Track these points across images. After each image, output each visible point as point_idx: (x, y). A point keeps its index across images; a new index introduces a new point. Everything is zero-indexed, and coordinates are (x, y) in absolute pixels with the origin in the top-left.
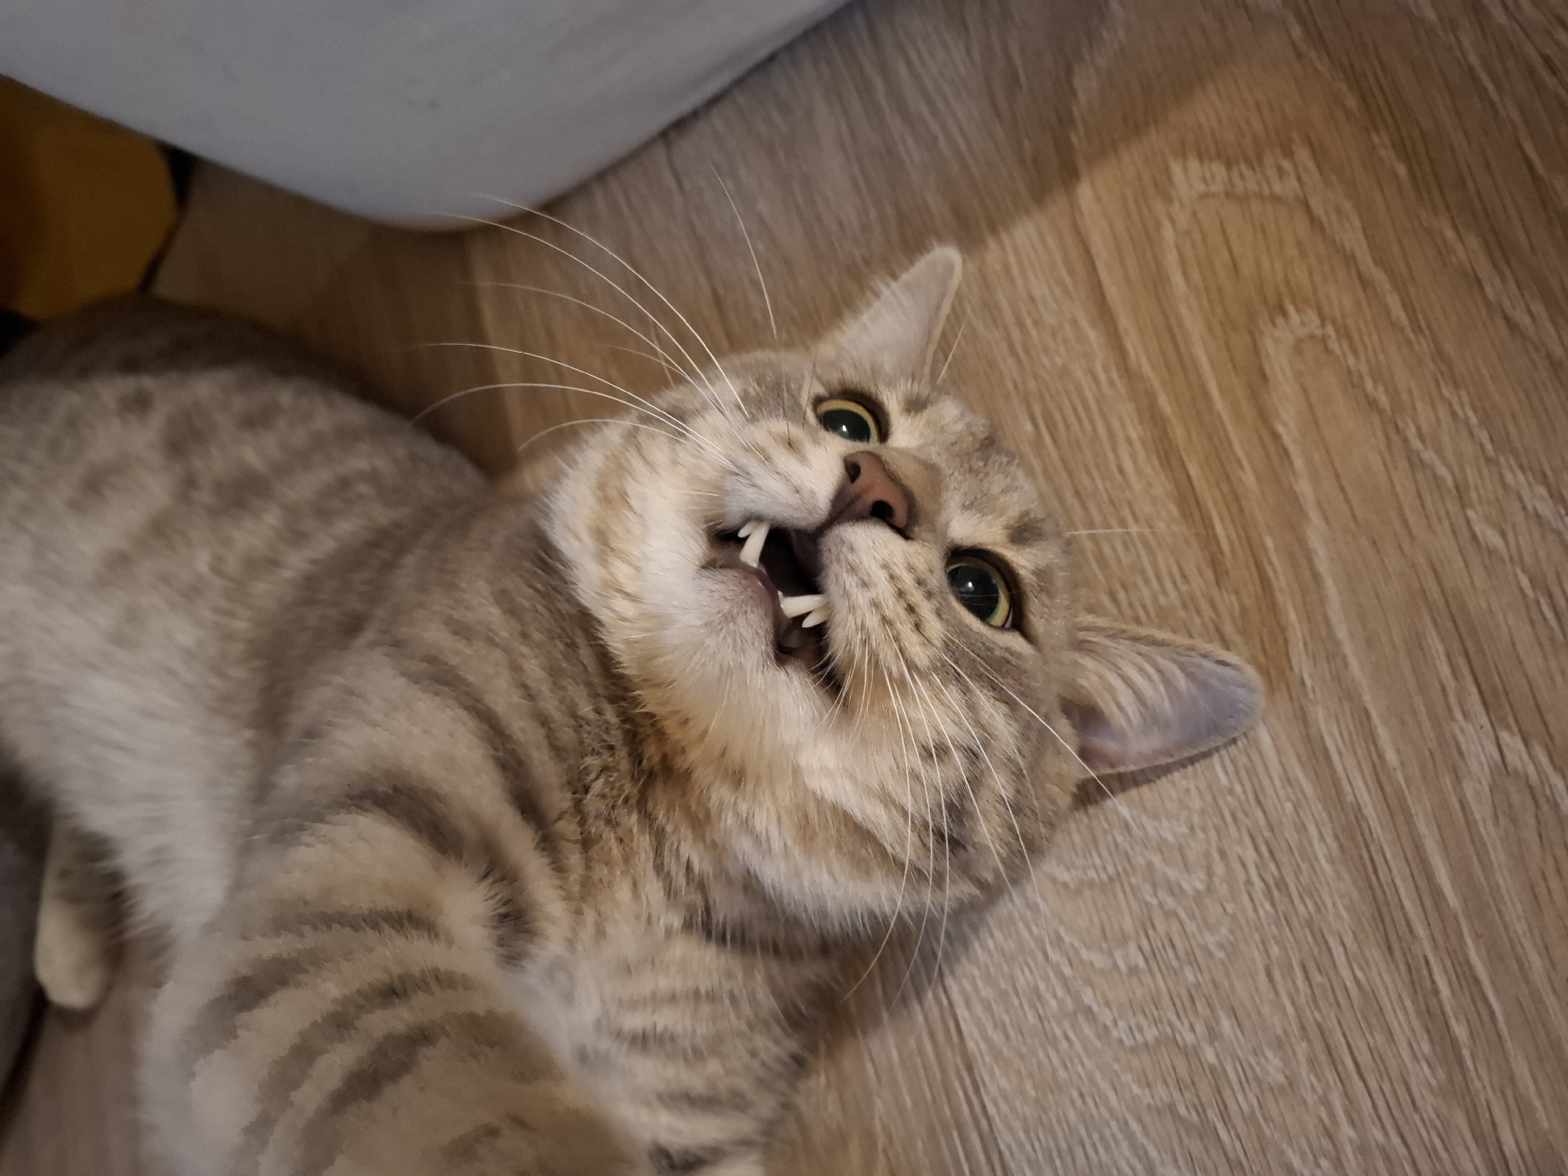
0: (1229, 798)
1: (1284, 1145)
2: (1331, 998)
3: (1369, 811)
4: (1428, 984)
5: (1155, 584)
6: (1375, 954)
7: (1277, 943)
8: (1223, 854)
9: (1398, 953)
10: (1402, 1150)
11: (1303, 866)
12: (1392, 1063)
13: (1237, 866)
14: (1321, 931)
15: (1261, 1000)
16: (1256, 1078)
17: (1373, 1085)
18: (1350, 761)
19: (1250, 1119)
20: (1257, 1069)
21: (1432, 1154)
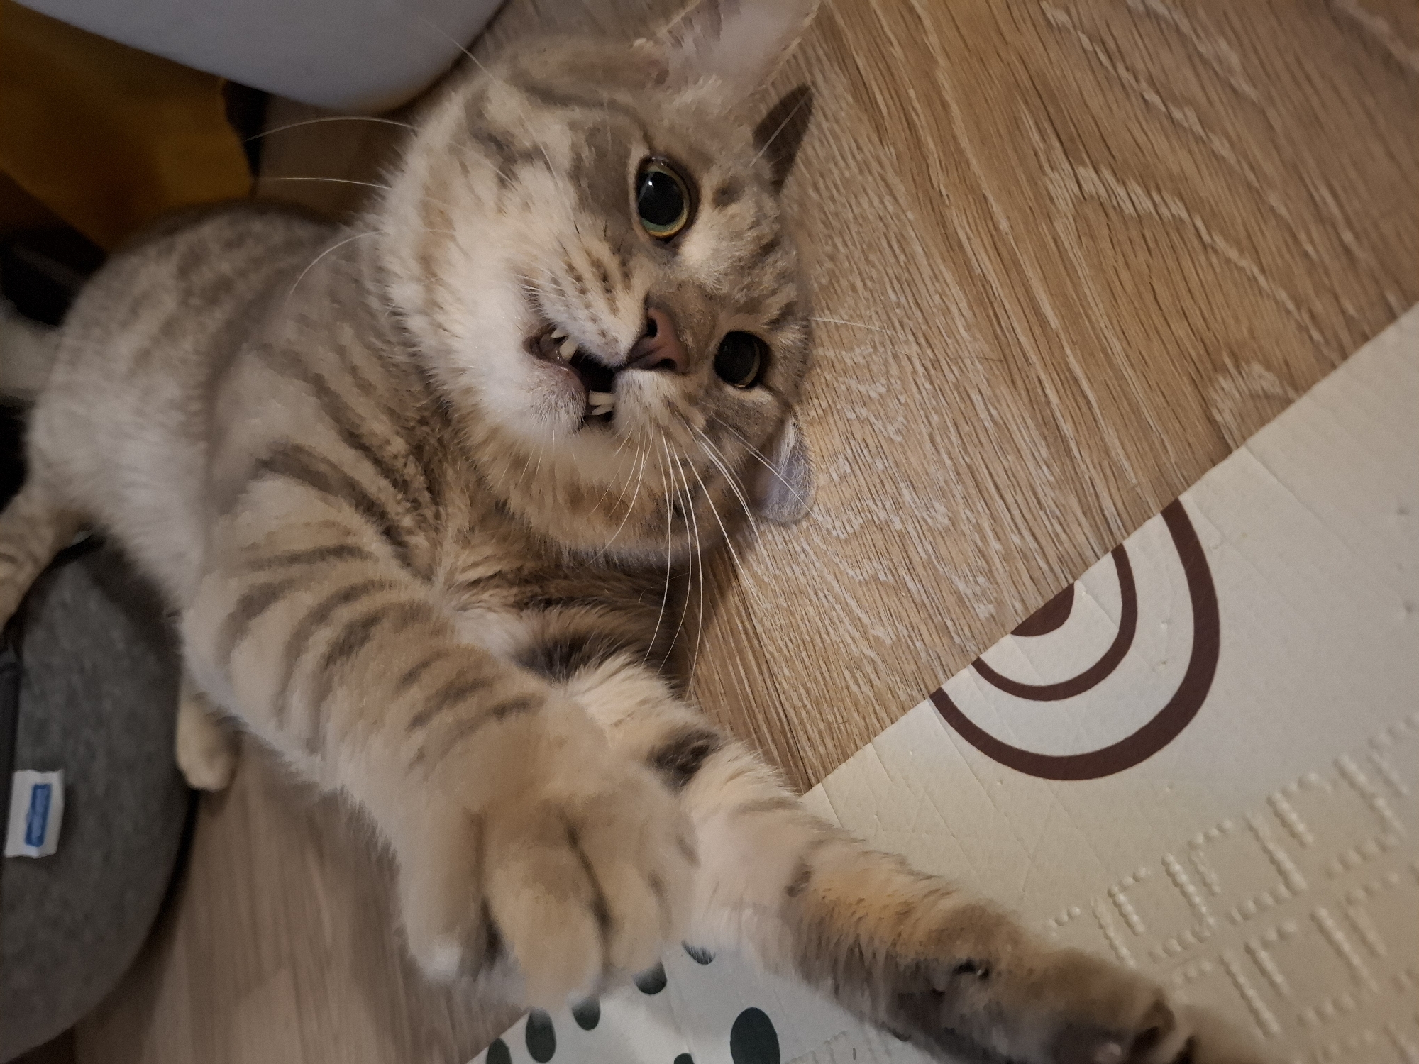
0: (897, 311)
1: (953, 576)
2: (976, 441)
3: (992, 277)
4: (1043, 399)
5: (842, 163)
6: (1004, 390)
7: (936, 412)
8: (895, 356)
9: (1019, 383)
10: (1034, 545)
11: (949, 341)
12: (1021, 475)
13: (905, 362)
14: (965, 389)
15: (928, 463)
16: (930, 529)
17: (1010, 499)
18: (976, 241)
19: (928, 564)
20: (929, 521)
21: (1055, 539)
